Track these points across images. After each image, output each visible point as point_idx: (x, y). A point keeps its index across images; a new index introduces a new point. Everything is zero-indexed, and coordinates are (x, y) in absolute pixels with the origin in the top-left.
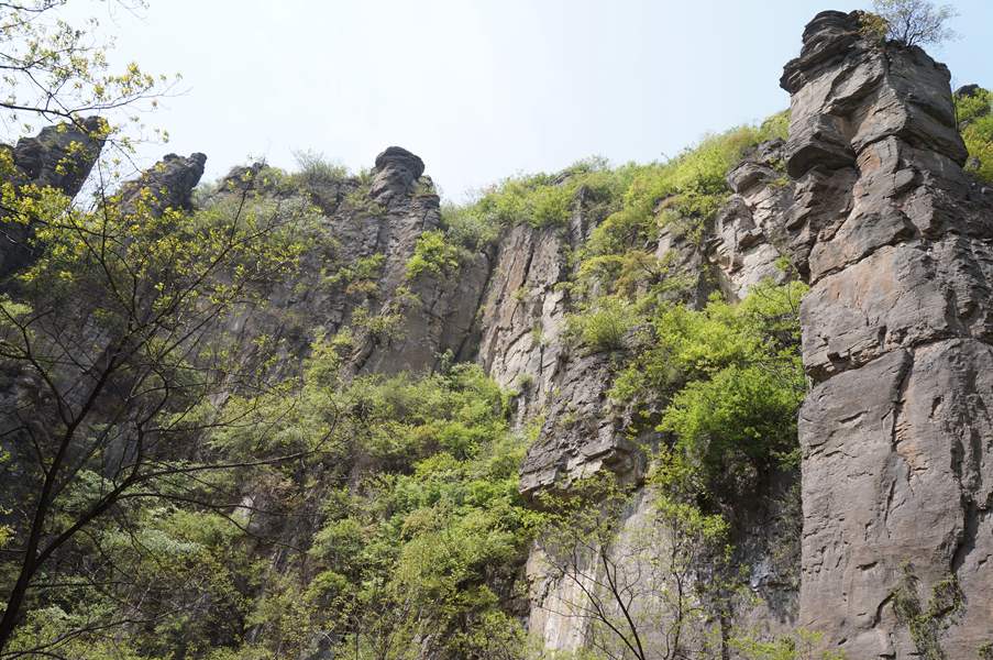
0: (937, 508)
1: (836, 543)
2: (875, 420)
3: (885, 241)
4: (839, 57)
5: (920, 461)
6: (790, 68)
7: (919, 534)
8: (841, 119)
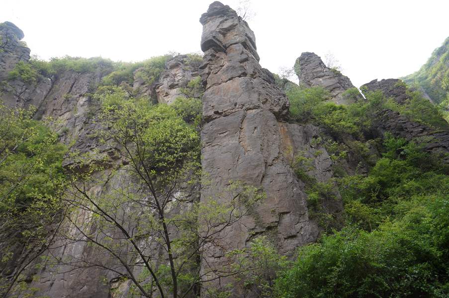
0: (255, 164)
1: (216, 177)
2: (233, 134)
3: (237, 75)
4: (223, 15)
5: (249, 148)
6: (204, 15)
7: (249, 173)
8: (222, 36)
